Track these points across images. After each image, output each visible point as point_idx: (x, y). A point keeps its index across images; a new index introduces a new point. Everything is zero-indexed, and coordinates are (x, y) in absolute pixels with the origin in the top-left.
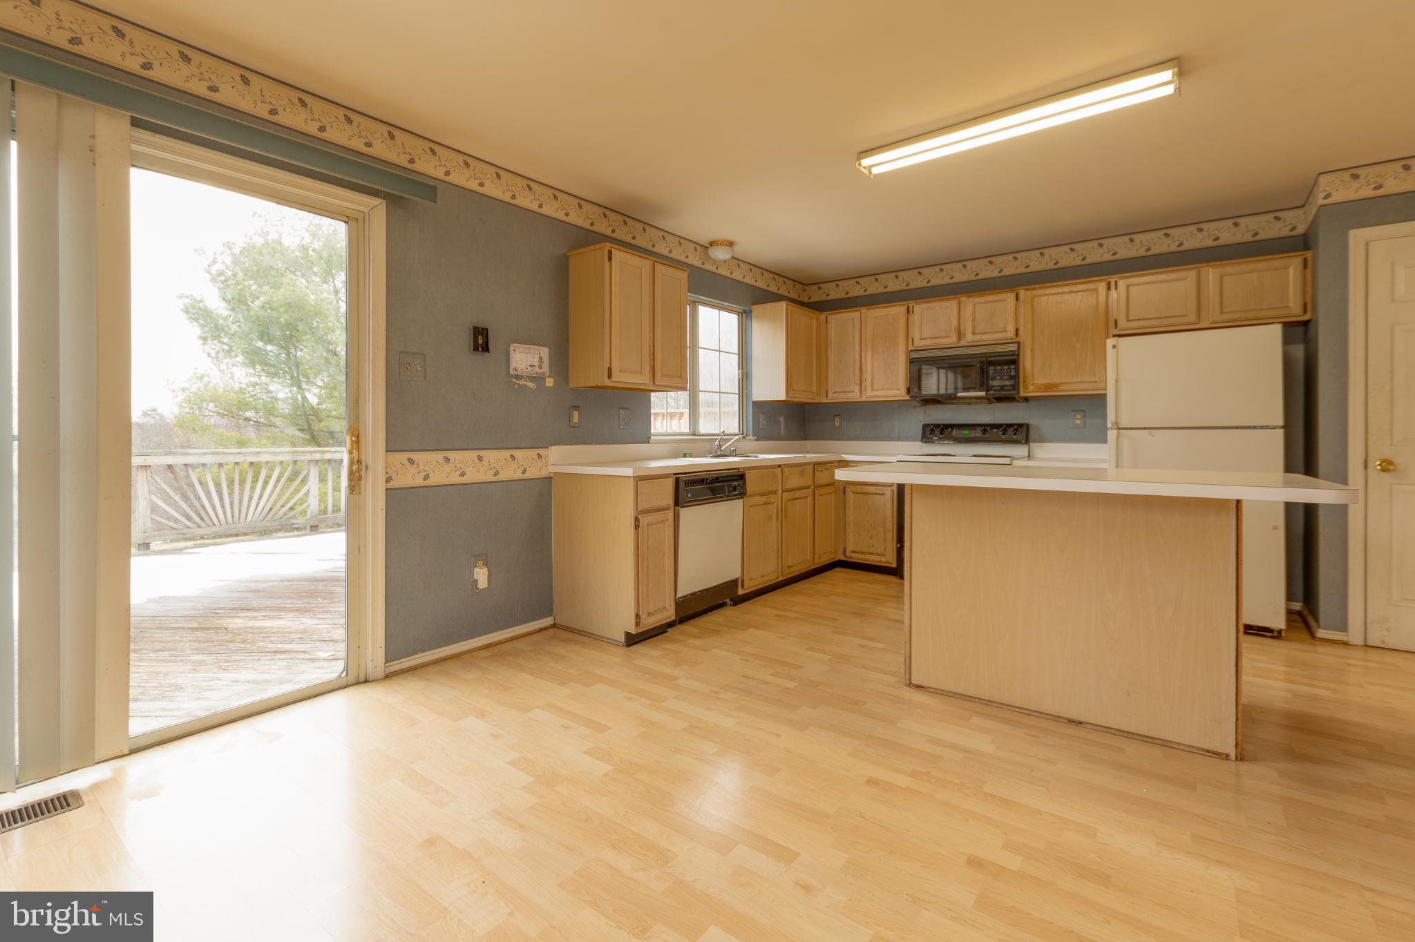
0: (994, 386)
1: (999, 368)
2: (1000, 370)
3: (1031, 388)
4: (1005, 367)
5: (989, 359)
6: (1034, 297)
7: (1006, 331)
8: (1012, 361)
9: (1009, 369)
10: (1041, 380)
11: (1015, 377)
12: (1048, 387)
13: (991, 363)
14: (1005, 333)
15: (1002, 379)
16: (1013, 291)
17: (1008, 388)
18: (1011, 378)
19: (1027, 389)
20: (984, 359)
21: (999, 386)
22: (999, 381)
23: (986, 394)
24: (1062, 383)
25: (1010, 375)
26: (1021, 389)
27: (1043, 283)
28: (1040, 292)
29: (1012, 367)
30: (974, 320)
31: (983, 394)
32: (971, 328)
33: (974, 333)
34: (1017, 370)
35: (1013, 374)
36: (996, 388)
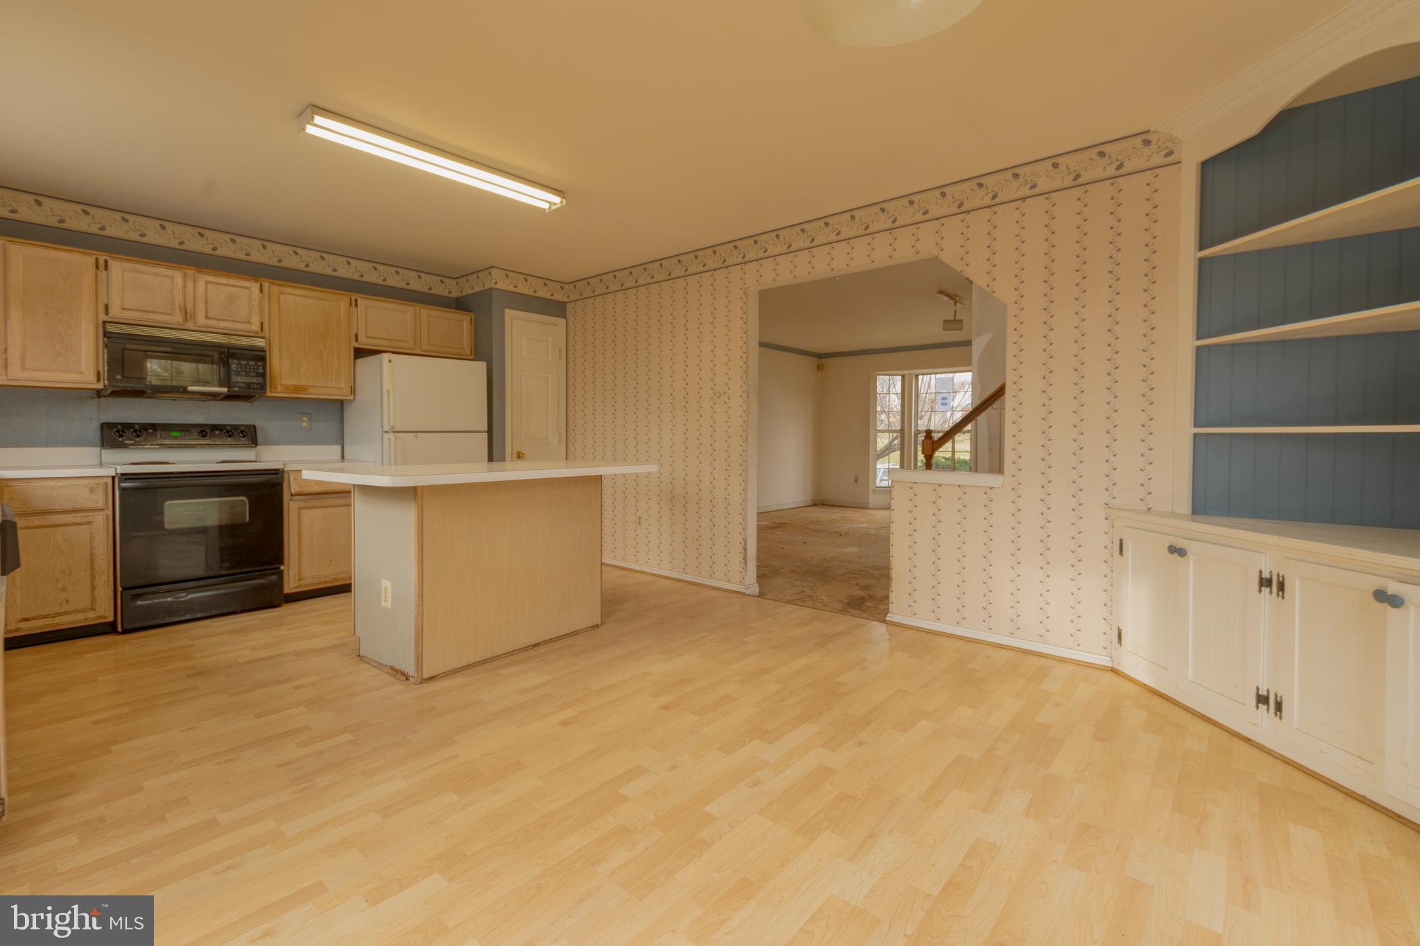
0: (238, 382)
1: (243, 362)
2: (245, 365)
3: (279, 388)
4: (252, 363)
5: (231, 351)
6: (281, 293)
7: (249, 323)
8: (259, 357)
9: (256, 365)
10: (289, 382)
11: (263, 375)
12: (297, 389)
13: (233, 356)
14: (249, 325)
15: (247, 375)
16: (256, 281)
17: (255, 386)
18: (258, 375)
19: (276, 388)
20: (226, 350)
21: (244, 383)
22: (243, 378)
23: (229, 391)
24: (311, 386)
25: (257, 373)
26: (268, 388)
27: (293, 282)
28: (287, 290)
29: (260, 363)
30: (206, 302)
31: (225, 390)
32: (204, 310)
33: (207, 317)
34: (264, 367)
35: (261, 371)
36: (240, 385)
